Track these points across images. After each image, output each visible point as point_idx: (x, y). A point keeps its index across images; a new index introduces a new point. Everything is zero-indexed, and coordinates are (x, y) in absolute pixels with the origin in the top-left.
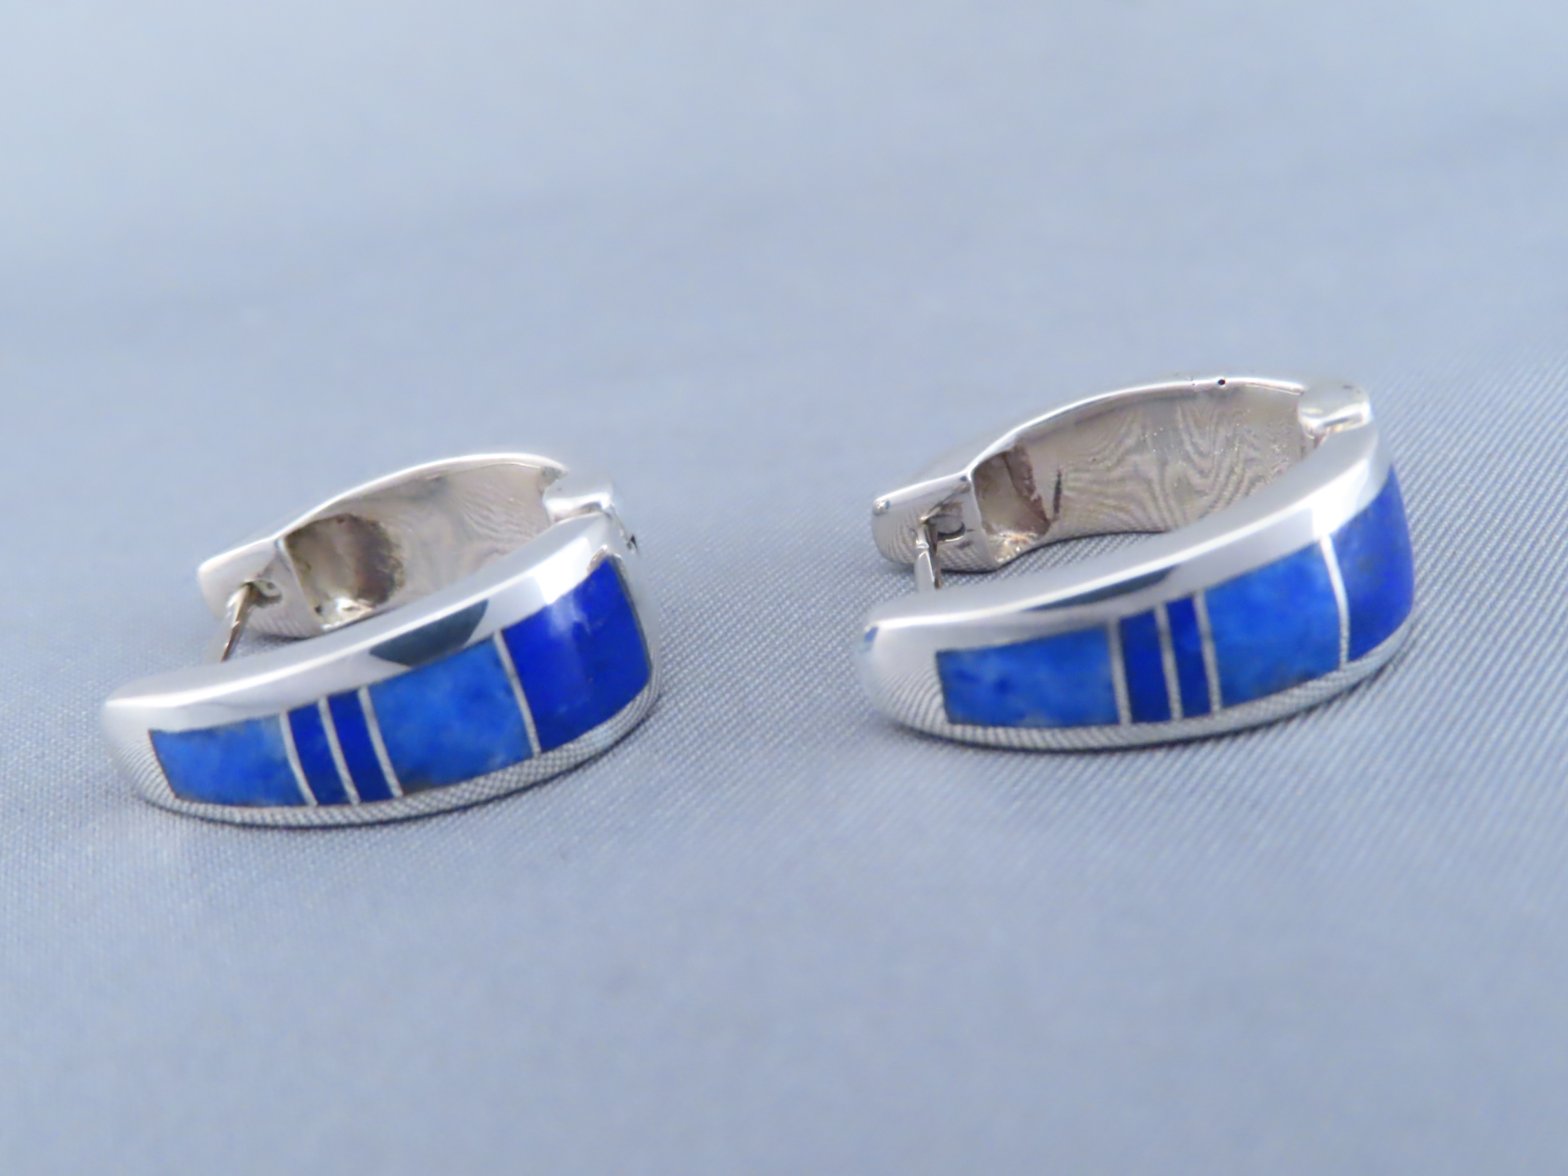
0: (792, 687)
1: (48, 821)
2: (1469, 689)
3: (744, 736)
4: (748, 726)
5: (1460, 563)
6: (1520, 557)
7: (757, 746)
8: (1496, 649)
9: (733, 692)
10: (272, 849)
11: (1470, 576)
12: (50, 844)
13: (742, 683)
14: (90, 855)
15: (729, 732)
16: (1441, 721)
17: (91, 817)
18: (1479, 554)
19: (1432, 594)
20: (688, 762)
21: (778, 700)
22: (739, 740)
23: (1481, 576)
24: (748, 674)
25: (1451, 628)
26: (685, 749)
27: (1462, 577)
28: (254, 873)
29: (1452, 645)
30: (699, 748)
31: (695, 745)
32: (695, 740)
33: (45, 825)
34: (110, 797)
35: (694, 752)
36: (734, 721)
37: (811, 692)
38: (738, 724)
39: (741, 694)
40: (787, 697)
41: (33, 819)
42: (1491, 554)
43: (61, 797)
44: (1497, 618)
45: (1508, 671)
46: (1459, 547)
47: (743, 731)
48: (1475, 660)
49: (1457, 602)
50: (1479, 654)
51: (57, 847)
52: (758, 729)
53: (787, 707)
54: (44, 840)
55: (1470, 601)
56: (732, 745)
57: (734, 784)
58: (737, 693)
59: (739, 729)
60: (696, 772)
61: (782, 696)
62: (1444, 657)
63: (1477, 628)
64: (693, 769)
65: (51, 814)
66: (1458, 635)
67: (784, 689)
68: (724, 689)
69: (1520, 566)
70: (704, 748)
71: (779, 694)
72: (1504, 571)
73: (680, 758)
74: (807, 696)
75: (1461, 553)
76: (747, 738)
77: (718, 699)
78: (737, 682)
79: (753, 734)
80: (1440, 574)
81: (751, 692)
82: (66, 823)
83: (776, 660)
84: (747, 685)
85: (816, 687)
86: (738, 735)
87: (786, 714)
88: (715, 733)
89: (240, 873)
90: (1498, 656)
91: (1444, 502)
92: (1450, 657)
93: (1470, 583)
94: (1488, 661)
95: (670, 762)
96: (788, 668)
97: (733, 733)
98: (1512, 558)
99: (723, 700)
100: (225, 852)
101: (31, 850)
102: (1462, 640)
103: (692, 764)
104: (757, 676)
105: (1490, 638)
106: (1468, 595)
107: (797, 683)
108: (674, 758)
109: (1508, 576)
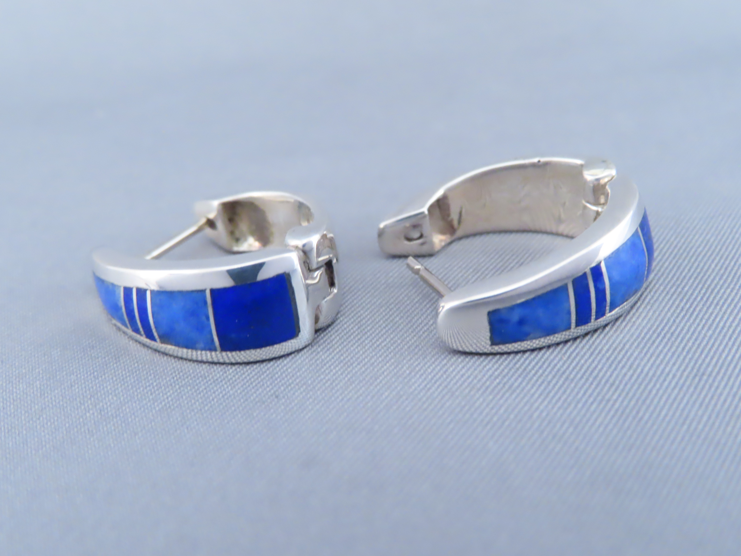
0: (384, 317)
1: (15, 368)
2: (710, 332)
3: (362, 340)
4: (364, 335)
5: (702, 269)
6: (729, 268)
7: (369, 345)
8: (721, 313)
9: (355, 318)
10: (130, 387)
11: (706, 277)
12: (17, 380)
13: (359, 314)
14: (39, 386)
15: (354, 338)
16: (698, 347)
17: (37, 366)
18: (710, 266)
19: (690, 284)
20: (335, 352)
21: (377, 323)
22: (359, 342)
23: (712, 277)
24: (362, 309)
25: (700, 302)
26: (333, 345)
27: (703, 277)
28: (122, 399)
29: (700, 311)
30: (340, 345)
31: (338, 344)
32: (338, 341)
33: (14, 370)
34: (46, 357)
35: (338, 347)
36: (357, 332)
37: (393, 319)
38: (359, 334)
39: (359, 319)
40: (382, 322)
41: (8, 366)
42: (716, 266)
43: (22, 355)
44: (721, 298)
45: (728, 324)
46: (700, 262)
47: (361, 338)
48: (712, 318)
49: (702, 289)
50: (714, 315)
51: (21, 381)
52: (368, 337)
53: (382, 327)
54: (14, 378)
55: (707, 289)
56: (357, 344)
57: (359, 364)
58: (357, 319)
59: (359, 337)
60: (339, 357)
61: (379, 321)
62: (697, 316)
63: (712, 303)
64: (337, 356)
65: (17, 364)
66: (703, 305)
67: (380, 318)
68: (350, 316)
69: (730, 273)
70: (342, 346)
71: (377, 320)
72: (722, 275)
73: (331, 350)
74: (391, 321)
75: (702, 265)
76: (364, 341)
77: (348, 321)
78: (357, 313)
79: (366, 339)
80: (692, 274)
81: (364, 318)
82: (25, 368)
83: (375, 303)
84: (361, 315)
85: (395, 317)
86: (359, 339)
87: (382, 330)
88: (347, 338)
89: (115, 398)
90: (722, 317)
91: (692, 239)
92: (700, 316)
93: (707, 280)
94: (718, 319)
95: (326, 352)
96: (381, 307)
97: (357, 339)
98: (726, 269)
99: (350, 322)
100: (107, 387)
101: (8, 382)
102: (705, 309)
103: (337, 353)
104: (366, 311)
105: (718, 307)
106: (706, 286)
107: (386, 315)
108: (328, 350)
109: (725, 277)
